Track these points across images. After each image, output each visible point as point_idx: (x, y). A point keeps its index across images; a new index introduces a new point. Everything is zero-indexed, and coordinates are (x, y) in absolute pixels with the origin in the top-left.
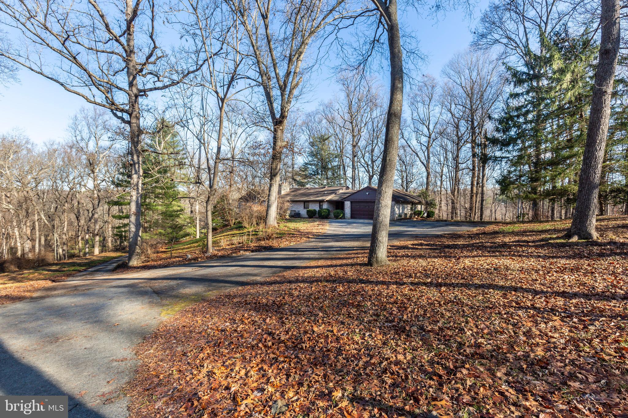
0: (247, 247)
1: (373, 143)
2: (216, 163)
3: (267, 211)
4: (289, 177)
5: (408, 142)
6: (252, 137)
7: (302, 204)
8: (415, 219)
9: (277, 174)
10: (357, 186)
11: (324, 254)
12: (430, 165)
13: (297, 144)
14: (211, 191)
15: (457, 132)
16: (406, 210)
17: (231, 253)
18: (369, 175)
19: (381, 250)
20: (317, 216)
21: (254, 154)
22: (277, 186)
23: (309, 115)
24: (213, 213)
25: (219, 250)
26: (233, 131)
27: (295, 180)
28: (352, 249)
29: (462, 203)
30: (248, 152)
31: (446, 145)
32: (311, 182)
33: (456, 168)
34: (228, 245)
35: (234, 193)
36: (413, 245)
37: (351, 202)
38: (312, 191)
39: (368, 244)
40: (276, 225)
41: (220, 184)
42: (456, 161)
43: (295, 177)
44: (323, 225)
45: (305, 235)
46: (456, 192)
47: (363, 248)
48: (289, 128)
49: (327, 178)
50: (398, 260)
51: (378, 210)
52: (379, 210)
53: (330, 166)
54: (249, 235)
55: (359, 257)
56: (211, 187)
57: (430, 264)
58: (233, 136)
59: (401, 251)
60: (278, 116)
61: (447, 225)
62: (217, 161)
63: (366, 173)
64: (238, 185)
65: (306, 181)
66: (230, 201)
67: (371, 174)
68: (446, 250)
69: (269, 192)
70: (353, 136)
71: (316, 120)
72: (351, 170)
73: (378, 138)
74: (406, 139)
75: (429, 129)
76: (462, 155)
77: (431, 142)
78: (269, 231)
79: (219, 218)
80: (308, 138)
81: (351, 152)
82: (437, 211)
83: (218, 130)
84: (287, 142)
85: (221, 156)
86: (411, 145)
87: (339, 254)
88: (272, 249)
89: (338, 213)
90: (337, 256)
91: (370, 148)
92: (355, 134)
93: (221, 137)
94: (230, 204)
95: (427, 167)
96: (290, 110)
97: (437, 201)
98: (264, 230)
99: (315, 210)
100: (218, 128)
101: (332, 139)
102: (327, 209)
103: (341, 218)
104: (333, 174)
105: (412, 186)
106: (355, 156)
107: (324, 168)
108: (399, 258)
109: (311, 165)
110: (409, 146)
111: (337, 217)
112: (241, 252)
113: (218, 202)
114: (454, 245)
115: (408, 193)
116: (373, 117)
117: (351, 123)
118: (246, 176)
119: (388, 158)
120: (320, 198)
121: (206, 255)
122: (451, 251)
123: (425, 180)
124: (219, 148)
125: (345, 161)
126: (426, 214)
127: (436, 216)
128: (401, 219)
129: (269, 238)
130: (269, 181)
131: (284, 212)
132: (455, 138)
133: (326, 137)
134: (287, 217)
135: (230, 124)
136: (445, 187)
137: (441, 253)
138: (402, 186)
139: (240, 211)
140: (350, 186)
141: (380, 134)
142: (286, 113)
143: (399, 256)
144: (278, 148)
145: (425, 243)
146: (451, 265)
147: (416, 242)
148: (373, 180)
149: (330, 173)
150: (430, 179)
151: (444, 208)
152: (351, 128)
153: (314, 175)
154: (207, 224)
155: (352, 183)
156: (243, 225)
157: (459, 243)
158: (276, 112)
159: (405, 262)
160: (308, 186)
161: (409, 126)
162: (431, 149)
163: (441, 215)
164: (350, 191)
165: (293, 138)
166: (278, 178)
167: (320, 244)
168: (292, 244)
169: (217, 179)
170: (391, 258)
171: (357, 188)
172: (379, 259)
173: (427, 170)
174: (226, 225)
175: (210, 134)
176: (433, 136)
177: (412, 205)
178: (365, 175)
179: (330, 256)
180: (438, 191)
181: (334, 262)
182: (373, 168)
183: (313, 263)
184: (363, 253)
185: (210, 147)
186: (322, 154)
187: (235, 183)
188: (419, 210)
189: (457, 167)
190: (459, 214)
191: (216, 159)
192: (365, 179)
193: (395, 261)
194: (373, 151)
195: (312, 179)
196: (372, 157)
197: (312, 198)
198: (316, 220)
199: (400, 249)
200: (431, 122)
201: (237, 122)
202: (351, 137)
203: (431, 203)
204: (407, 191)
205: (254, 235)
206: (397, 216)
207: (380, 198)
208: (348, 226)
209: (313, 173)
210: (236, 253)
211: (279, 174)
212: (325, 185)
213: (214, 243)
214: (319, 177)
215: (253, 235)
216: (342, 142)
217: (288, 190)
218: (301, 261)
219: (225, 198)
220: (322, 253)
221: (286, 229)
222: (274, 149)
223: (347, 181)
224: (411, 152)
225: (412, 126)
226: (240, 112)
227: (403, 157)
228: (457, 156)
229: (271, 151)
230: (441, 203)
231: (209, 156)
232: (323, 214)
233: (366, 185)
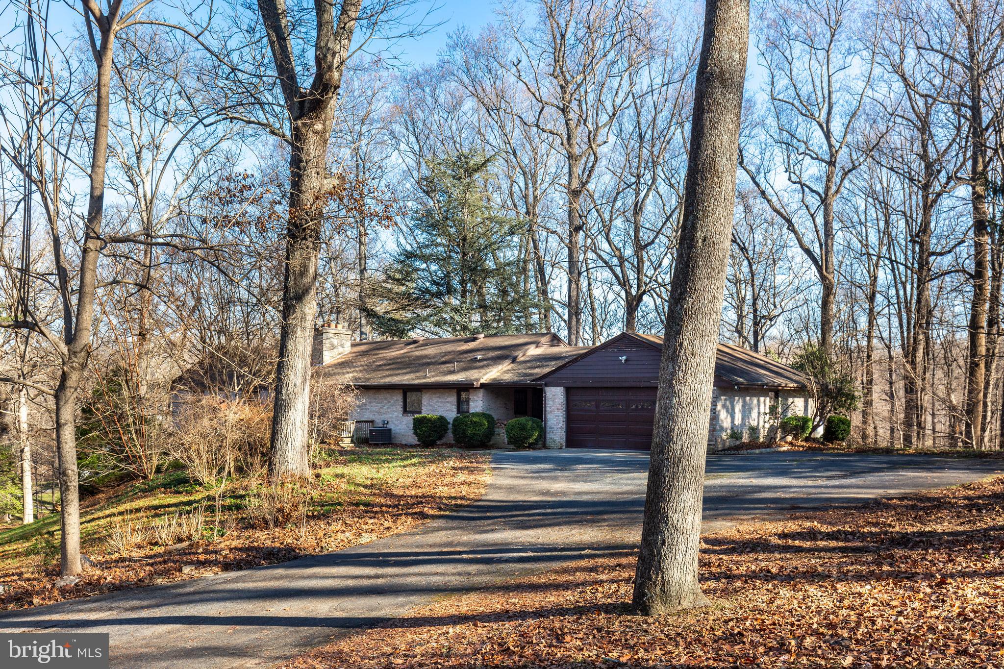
0: (206, 552)
1: (638, 183)
2: (85, 251)
3: (275, 423)
4: (348, 304)
5: (760, 179)
6: (217, 157)
7: (398, 398)
8: (786, 448)
9: (306, 291)
10: (586, 333)
11: (479, 573)
12: (834, 260)
13: (375, 183)
14: (73, 353)
15: (924, 146)
16: (754, 414)
17: (151, 575)
18: (628, 293)
19: (679, 557)
20: (450, 437)
21: (223, 222)
22: (309, 333)
23: (415, 82)
24: (81, 433)
25: (105, 566)
26: (145, 140)
27: (370, 314)
28: (575, 551)
29: (941, 391)
30: (203, 212)
31: (888, 191)
32: (426, 319)
33: (921, 268)
34: (140, 547)
35: (153, 362)
36: (784, 536)
37: (568, 391)
38: (431, 351)
39: (634, 535)
40: (309, 473)
41: (103, 328)
42: (921, 245)
43: (370, 303)
44: (471, 471)
45: (411, 506)
46: (920, 353)
47: (614, 550)
48: (344, 126)
49: (483, 307)
50: (736, 591)
51: (669, 416)
52: (671, 418)
53: (490, 264)
54: (211, 509)
55: (601, 583)
56: (70, 338)
57: (846, 603)
58: (147, 155)
59: (744, 557)
60: (306, 83)
61: (894, 466)
62: (91, 244)
63: (617, 288)
64: (168, 330)
65: (409, 315)
66: (143, 390)
67: (634, 292)
68: (899, 552)
69: (282, 355)
70: (570, 157)
71: (442, 100)
72: (565, 277)
73: (655, 164)
74: (753, 169)
75: (828, 135)
76: (939, 224)
77: (836, 179)
78: (285, 494)
79: (105, 450)
80: (411, 162)
81: (563, 215)
82: (856, 419)
83: (90, 134)
84: (342, 178)
85: (104, 228)
86: (769, 191)
87: (532, 572)
88: (296, 557)
89: (523, 428)
90: (526, 580)
91: (630, 201)
92: (576, 150)
93: (101, 161)
94: (140, 399)
95: (822, 266)
96: (349, 63)
97: (858, 383)
98: (264, 490)
99: (442, 419)
100: (93, 127)
101: (498, 167)
102: (484, 415)
103: (532, 446)
104: (504, 292)
105: (774, 332)
106: (578, 229)
107: (473, 270)
108: (738, 584)
109: (424, 258)
110: (763, 193)
111: (519, 442)
112: (187, 570)
113: (98, 395)
114: (922, 534)
115: (760, 355)
116: (636, 89)
117: (564, 110)
118: (198, 300)
119: (699, 234)
120: (461, 377)
121: (60, 583)
122: (915, 555)
123: (818, 312)
124: (96, 202)
125: (542, 246)
126: (821, 431)
127: (854, 434)
128: (738, 448)
129: (282, 519)
130: (278, 316)
131: (335, 427)
132: (918, 166)
133: (478, 159)
134: (347, 444)
135: (136, 114)
136: (885, 335)
137: (880, 564)
138: (740, 332)
139: (178, 425)
140: (563, 334)
141: (662, 150)
142: (336, 75)
143: (739, 577)
144: (307, 198)
145: (825, 529)
146: (917, 604)
147: (792, 526)
148: (639, 313)
149: (491, 289)
150: (834, 308)
151: (880, 407)
152: (563, 130)
153: (439, 295)
154: (61, 472)
155: (569, 324)
156: (188, 473)
157: (939, 528)
158: (298, 69)
159: (759, 596)
160: (415, 334)
161: (762, 124)
162: (836, 206)
163: (870, 431)
164: (562, 349)
165: (362, 163)
166: (310, 308)
167: (465, 538)
168: (365, 539)
169: (91, 311)
170: (712, 584)
171: (586, 339)
172: (673, 590)
173: (823, 278)
174: (129, 477)
175: (63, 149)
176: (843, 157)
177: (777, 396)
178: (611, 297)
179: (499, 580)
180: (859, 349)
181: (516, 601)
182: (639, 270)
183: (443, 606)
184: (613, 568)
185: (64, 195)
186: (462, 221)
187: (159, 324)
188: (801, 414)
189: (923, 264)
190: (929, 426)
191: (87, 237)
192: (613, 307)
193: (725, 594)
194: (638, 209)
195: (429, 311)
196: (637, 230)
197: (431, 378)
198: (446, 452)
199: (741, 553)
200: (834, 111)
201: (160, 106)
202: (563, 161)
203: (840, 391)
204: (755, 348)
205: (229, 508)
206: (724, 436)
207: (673, 374)
208: (558, 473)
209: (434, 289)
210: (166, 573)
211: (313, 292)
212: (475, 332)
213: (89, 540)
214: (455, 302)
215: (224, 509)
216: (531, 176)
217: (347, 349)
218: (401, 599)
219: (121, 380)
220: (472, 568)
221: (344, 486)
222: (295, 201)
223: (553, 316)
224: (769, 214)
225: (771, 121)
226: (169, 69)
227: (744, 235)
228: (925, 228)
229: (282, 209)
230: (870, 391)
231: (61, 227)
232: (470, 431)
233: (616, 331)
